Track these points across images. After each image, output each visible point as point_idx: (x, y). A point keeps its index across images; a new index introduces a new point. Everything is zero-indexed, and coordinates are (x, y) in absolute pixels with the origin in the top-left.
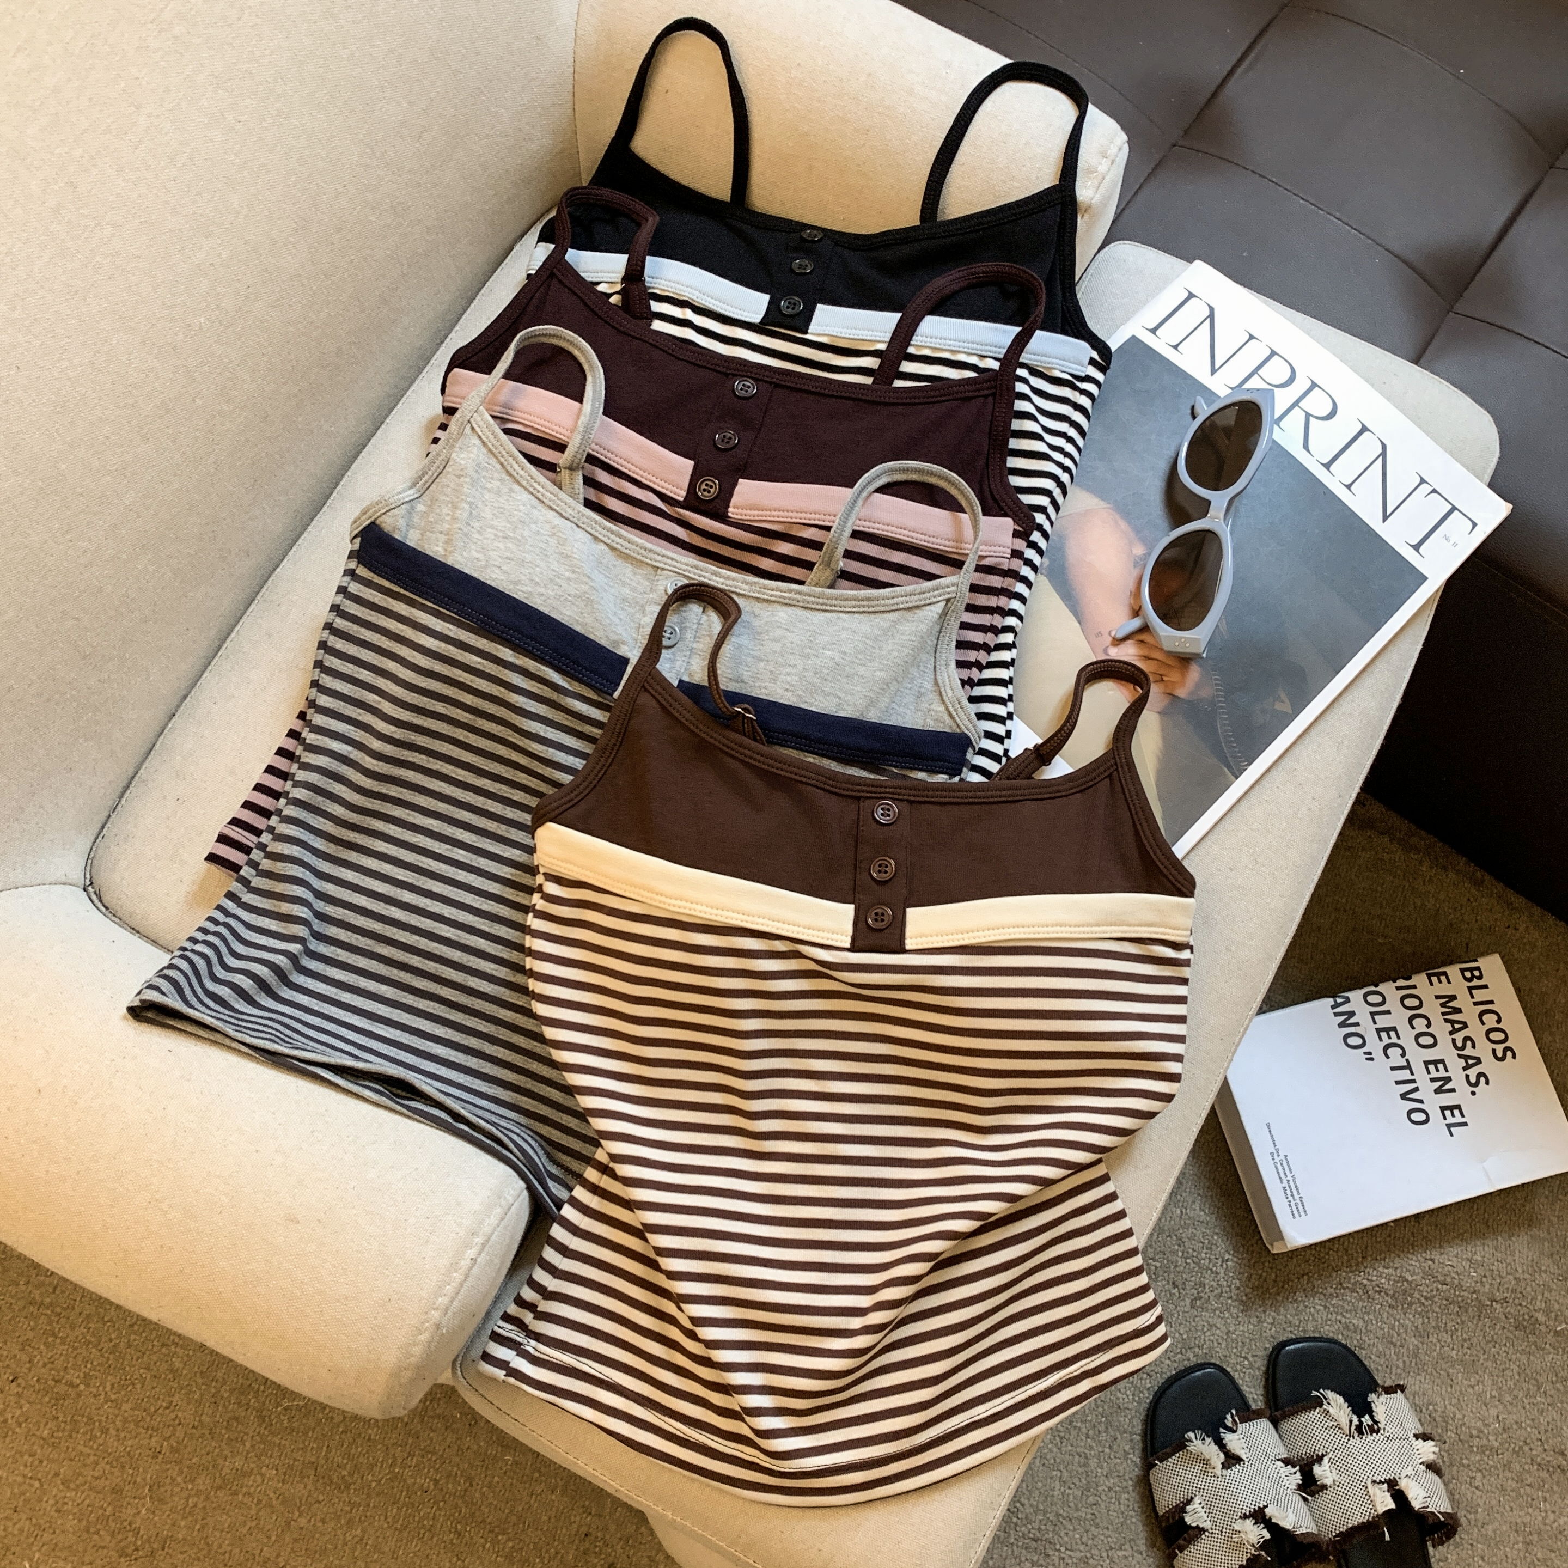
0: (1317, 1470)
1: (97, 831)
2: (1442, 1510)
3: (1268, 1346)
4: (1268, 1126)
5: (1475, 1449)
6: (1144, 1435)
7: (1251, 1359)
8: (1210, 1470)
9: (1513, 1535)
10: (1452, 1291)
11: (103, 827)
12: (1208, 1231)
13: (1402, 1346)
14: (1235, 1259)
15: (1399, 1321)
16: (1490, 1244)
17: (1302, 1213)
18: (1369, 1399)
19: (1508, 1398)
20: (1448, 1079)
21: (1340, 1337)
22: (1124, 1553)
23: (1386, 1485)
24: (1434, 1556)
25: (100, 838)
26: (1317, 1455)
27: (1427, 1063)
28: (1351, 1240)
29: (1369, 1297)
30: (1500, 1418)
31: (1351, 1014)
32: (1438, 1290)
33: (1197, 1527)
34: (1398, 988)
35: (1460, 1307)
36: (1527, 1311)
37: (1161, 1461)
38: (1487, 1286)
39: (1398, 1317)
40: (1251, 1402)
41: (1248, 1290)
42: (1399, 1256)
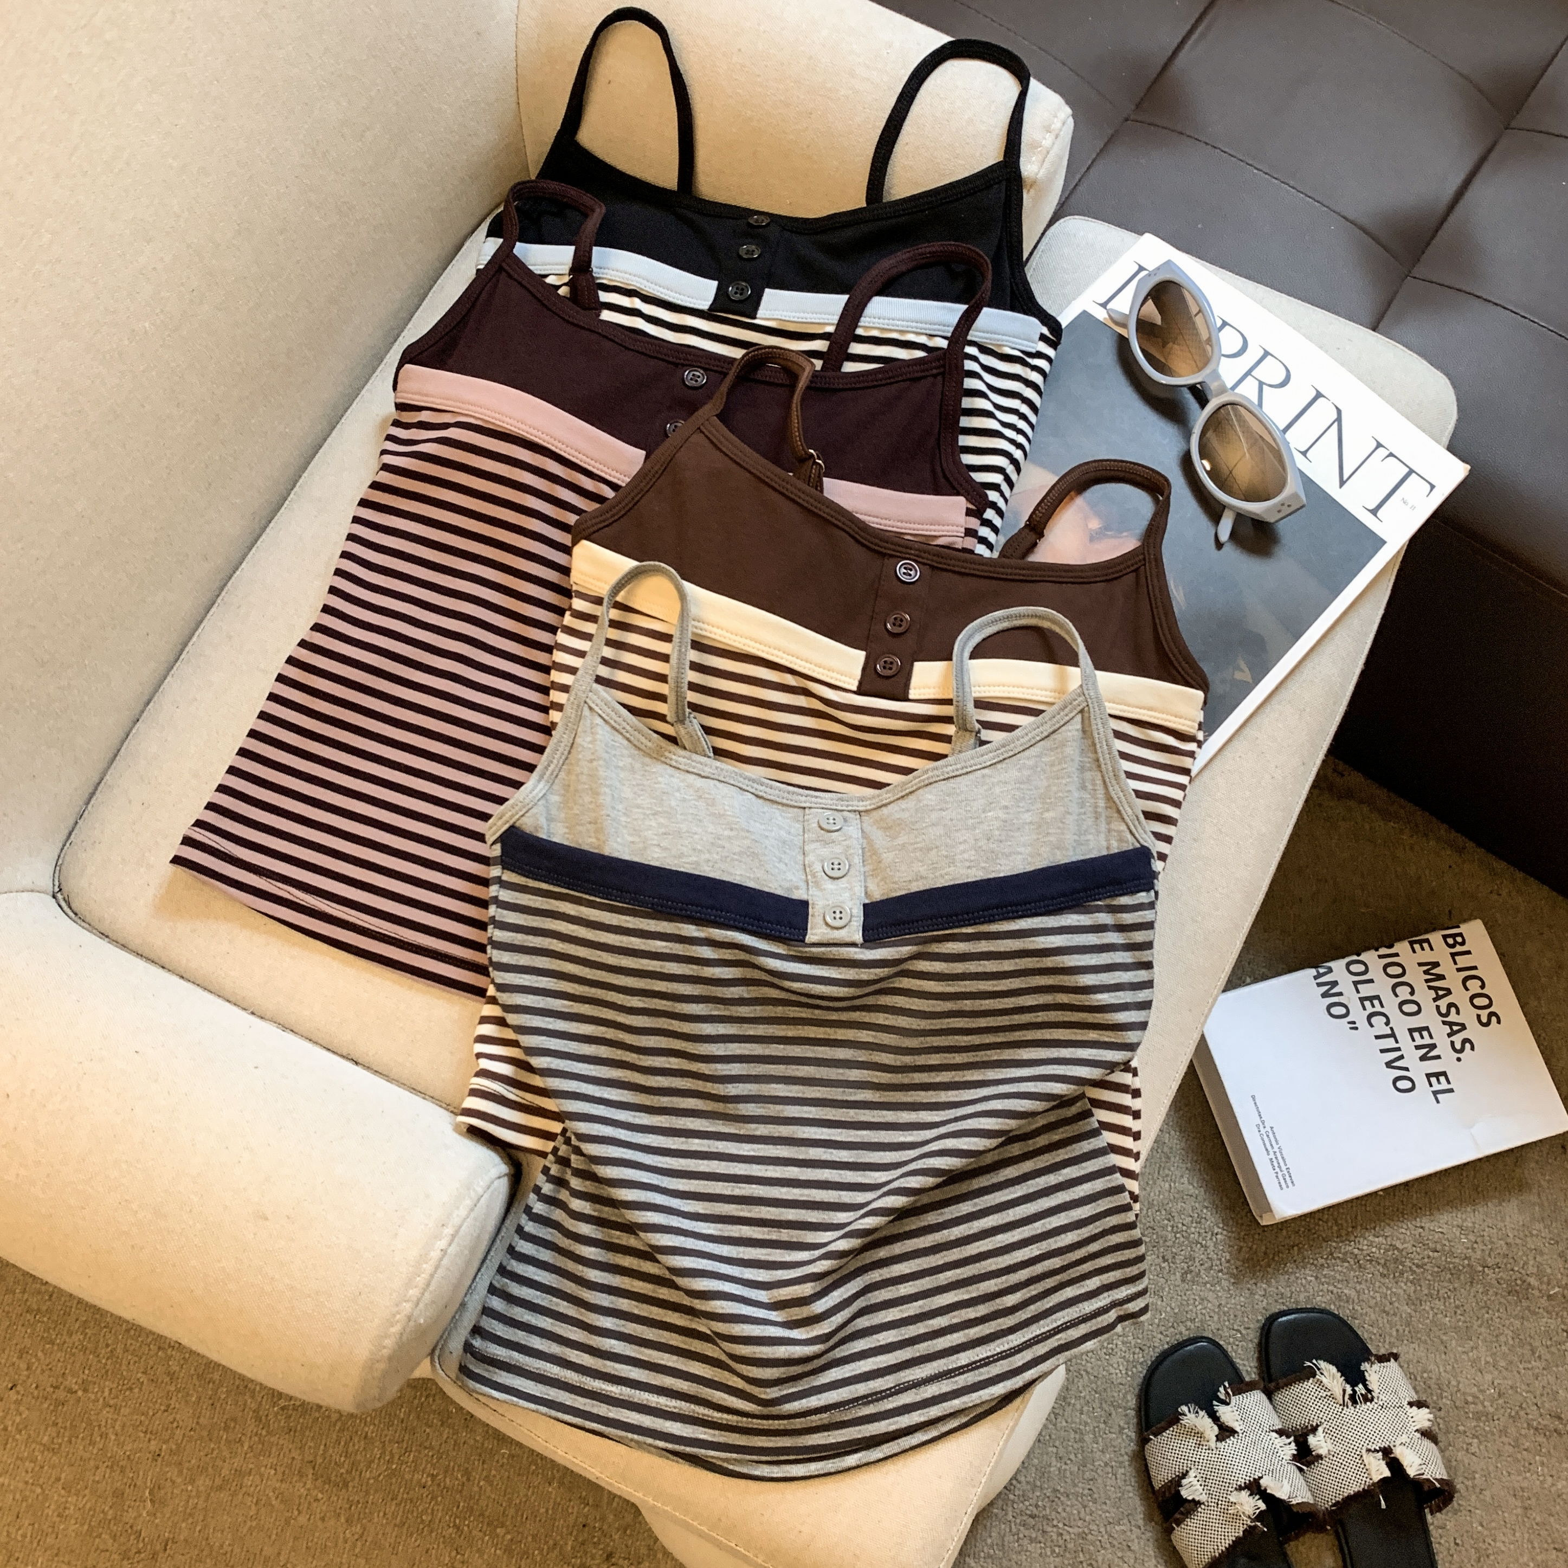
0: (1312, 1440)
1: (65, 837)
2: (1438, 1477)
3: (1260, 1318)
4: (1253, 1097)
5: (1471, 1415)
6: (1139, 1410)
7: (1244, 1332)
8: (1205, 1443)
9: (1512, 1500)
10: (1443, 1258)
11: (70, 834)
12: (1197, 1205)
13: (1395, 1314)
14: (1225, 1232)
15: (1390, 1289)
16: (1481, 1210)
17: (1290, 1184)
18: (1362, 1368)
19: (1503, 1363)
20: (1433, 1047)
21: (1332, 1307)
22: (1122, 1528)
23: (1380, 1453)
24: (1433, 1524)
25: (68, 844)
26: (1312, 1425)
27: (1411, 1031)
28: (1341, 1210)
29: (1360, 1267)
30: (1496, 1383)
31: (1335, 984)
32: (1429, 1257)
33: (1193, 1500)
34: (1380, 957)
35: (1452, 1274)
36: (1520, 1275)
37: (1156, 1436)
38: (1479, 1252)
39: (1390, 1286)
40: (1244, 1374)
41: (1239, 1263)
42: (1389, 1225)
